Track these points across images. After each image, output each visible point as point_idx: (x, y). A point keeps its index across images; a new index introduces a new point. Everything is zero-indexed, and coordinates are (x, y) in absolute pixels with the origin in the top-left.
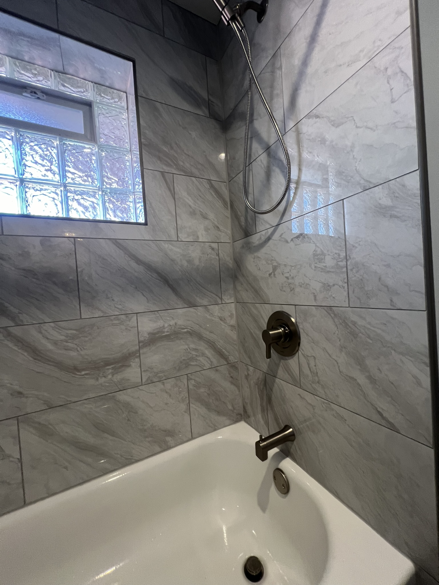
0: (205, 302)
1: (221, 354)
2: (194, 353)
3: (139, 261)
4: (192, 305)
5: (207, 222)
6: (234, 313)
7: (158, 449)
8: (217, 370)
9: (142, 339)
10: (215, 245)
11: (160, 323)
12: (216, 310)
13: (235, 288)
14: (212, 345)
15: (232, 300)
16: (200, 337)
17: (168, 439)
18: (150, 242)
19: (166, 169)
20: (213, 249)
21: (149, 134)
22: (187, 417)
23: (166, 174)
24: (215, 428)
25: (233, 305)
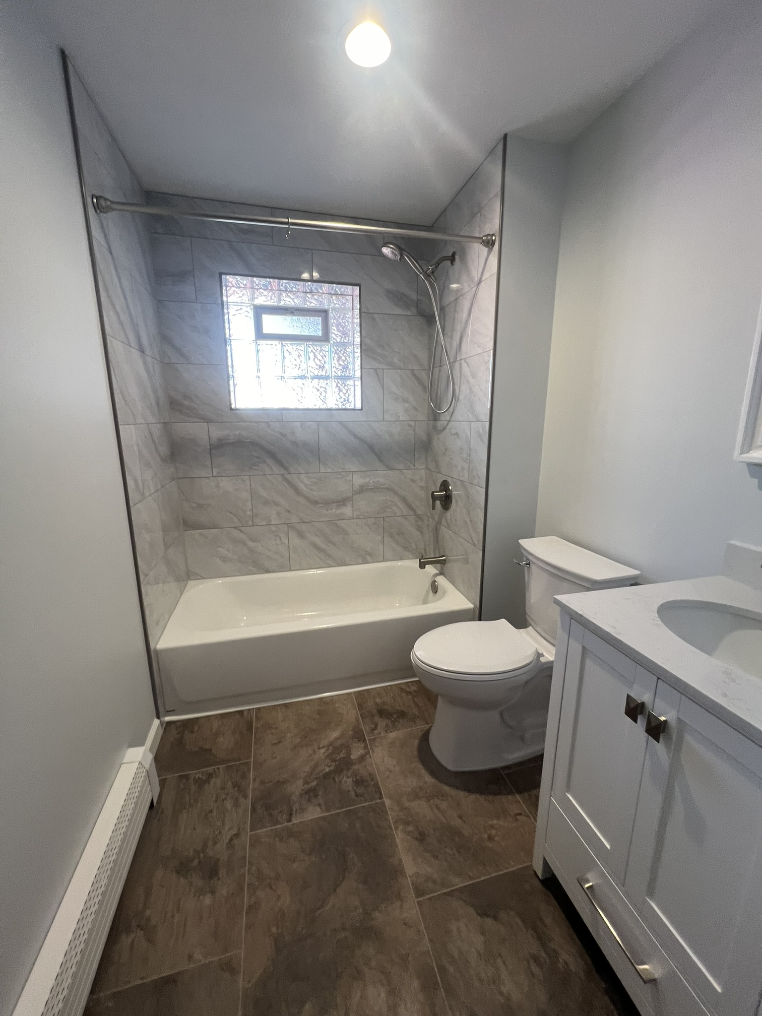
0: (401, 466)
1: (410, 507)
2: (389, 503)
3: (355, 436)
4: (391, 469)
5: (407, 405)
6: (424, 477)
7: (360, 561)
8: (406, 518)
9: (355, 489)
10: (413, 423)
11: (367, 480)
12: (409, 474)
13: (426, 458)
14: (404, 500)
15: (423, 467)
16: (395, 493)
17: (368, 557)
18: (364, 423)
19: (379, 366)
20: (410, 426)
21: (367, 341)
22: (381, 546)
23: (378, 370)
24: (401, 559)
25: (423, 471)
